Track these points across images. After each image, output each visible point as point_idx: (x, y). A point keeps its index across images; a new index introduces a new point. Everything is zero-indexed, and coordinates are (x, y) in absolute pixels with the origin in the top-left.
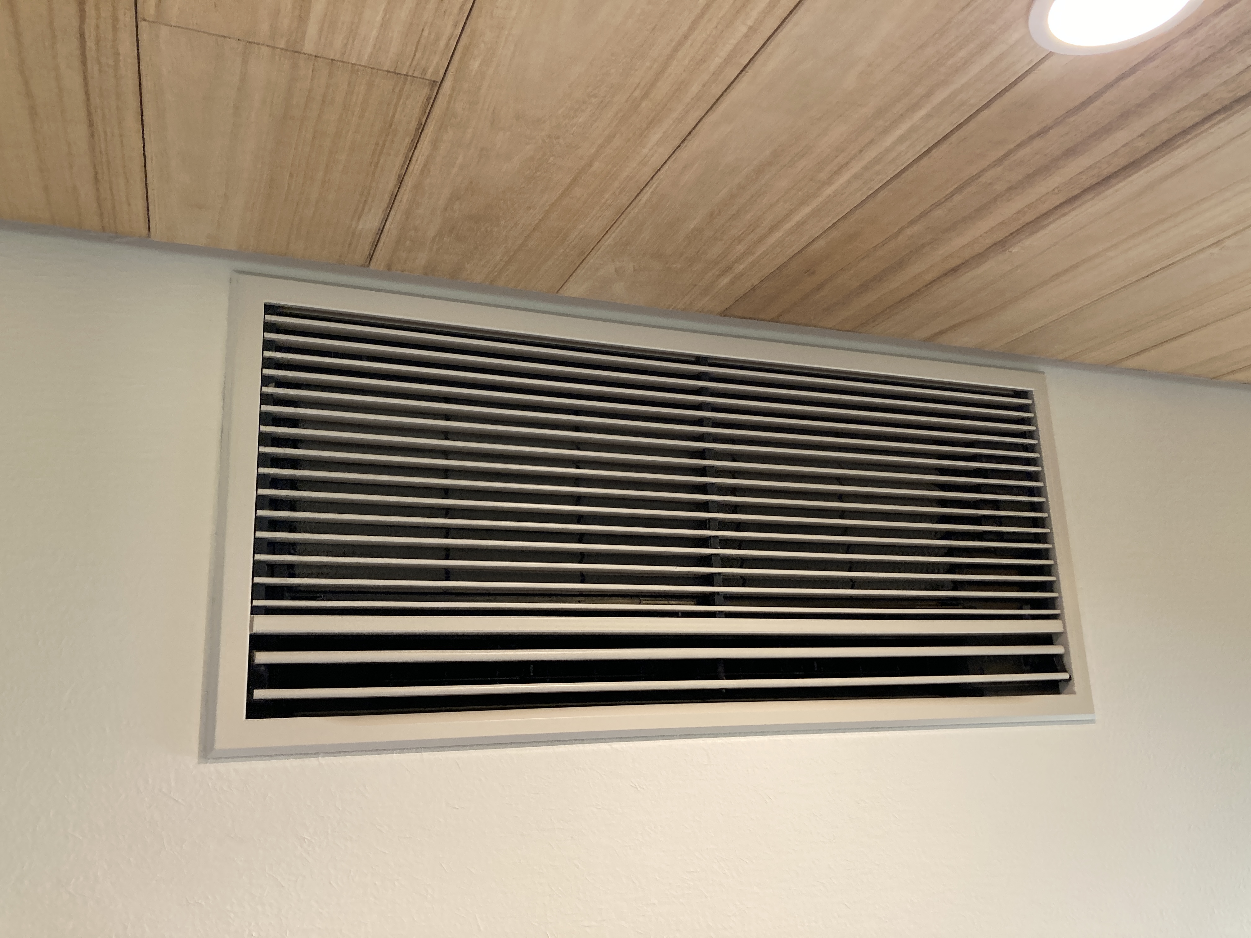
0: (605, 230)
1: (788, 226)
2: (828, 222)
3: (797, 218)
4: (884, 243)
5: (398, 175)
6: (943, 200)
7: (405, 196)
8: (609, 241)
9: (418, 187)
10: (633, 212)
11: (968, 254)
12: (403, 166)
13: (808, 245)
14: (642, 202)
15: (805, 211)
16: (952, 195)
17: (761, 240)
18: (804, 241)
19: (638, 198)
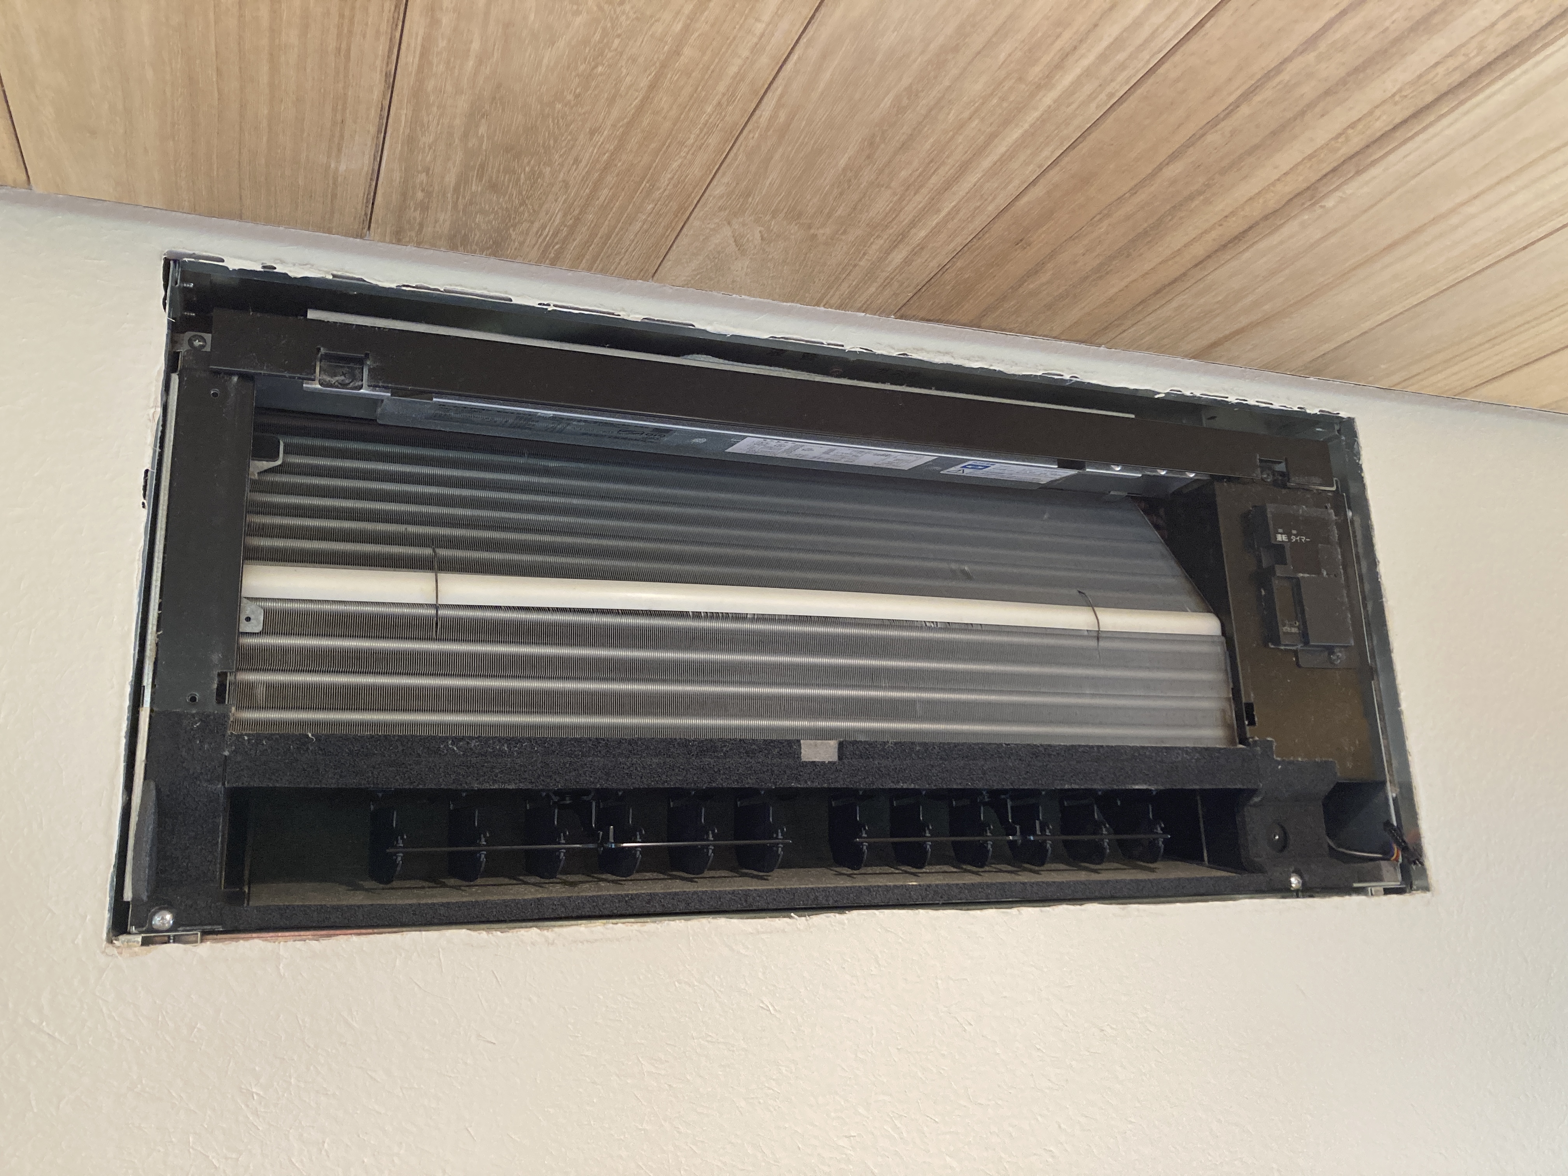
0: (711, 172)
1: (986, 163)
2: (1048, 155)
3: (1001, 148)
4: (1134, 191)
5: (384, 74)
6: (1222, 116)
7: (401, 113)
8: (718, 189)
9: (418, 92)
10: (751, 138)
11: (1256, 211)
12: (389, 57)
13: (1017, 197)
14: (762, 120)
15: (1015, 134)
16: (1236, 105)
17: (948, 185)
18: (1013, 188)
19: (758, 112)
